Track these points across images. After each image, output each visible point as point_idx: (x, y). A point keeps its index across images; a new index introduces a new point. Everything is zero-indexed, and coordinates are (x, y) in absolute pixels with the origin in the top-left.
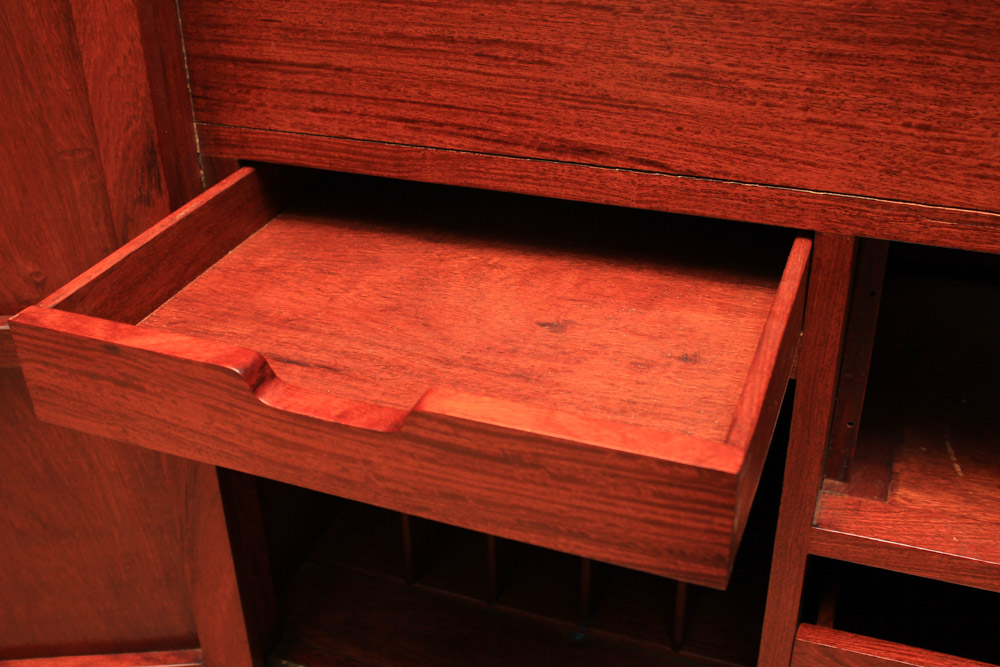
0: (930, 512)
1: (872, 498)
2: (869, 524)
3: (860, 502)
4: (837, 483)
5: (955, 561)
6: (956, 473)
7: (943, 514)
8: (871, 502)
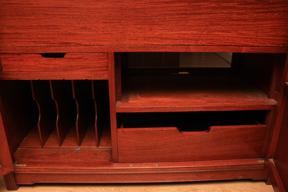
0: (135, 103)
1: (125, 102)
2: (125, 105)
4: (119, 101)
5: (140, 108)
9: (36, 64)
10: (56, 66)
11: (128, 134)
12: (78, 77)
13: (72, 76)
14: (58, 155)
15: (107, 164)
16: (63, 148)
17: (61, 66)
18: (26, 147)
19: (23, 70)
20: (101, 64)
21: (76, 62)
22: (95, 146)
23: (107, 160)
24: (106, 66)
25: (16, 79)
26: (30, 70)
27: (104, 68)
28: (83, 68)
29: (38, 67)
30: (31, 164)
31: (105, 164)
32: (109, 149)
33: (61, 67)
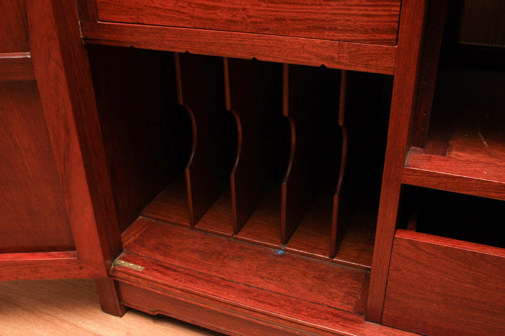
0: (471, 161)
1: (438, 155)
2: (436, 166)
3: (431, 157)
4: (418, 148)
5: (485, 183)
6: (485, 145)
7: (477, 162)
8: (436, 156)
9: (180, 4)
10: (234, 16)
11: (427, 253)
12: (296, 57)
13: (280, 52)
14: (225, 257)
15: (346, 319)
16: (242, 240)
17: (249, 17)
18: (156, 216)
19: (145, 21)
20: (378, 19)
21: (296, 6)
22: (324, 254)
23: (349, 304)
24: (394, 28)
25: (129, 46)
26: (165, 23)
27: (386, 36)
28: (316, 27)
29: (186, 13)
30: (154, 267)
31: (343, 318)
32: (362, 271)
33: (249, 20)
